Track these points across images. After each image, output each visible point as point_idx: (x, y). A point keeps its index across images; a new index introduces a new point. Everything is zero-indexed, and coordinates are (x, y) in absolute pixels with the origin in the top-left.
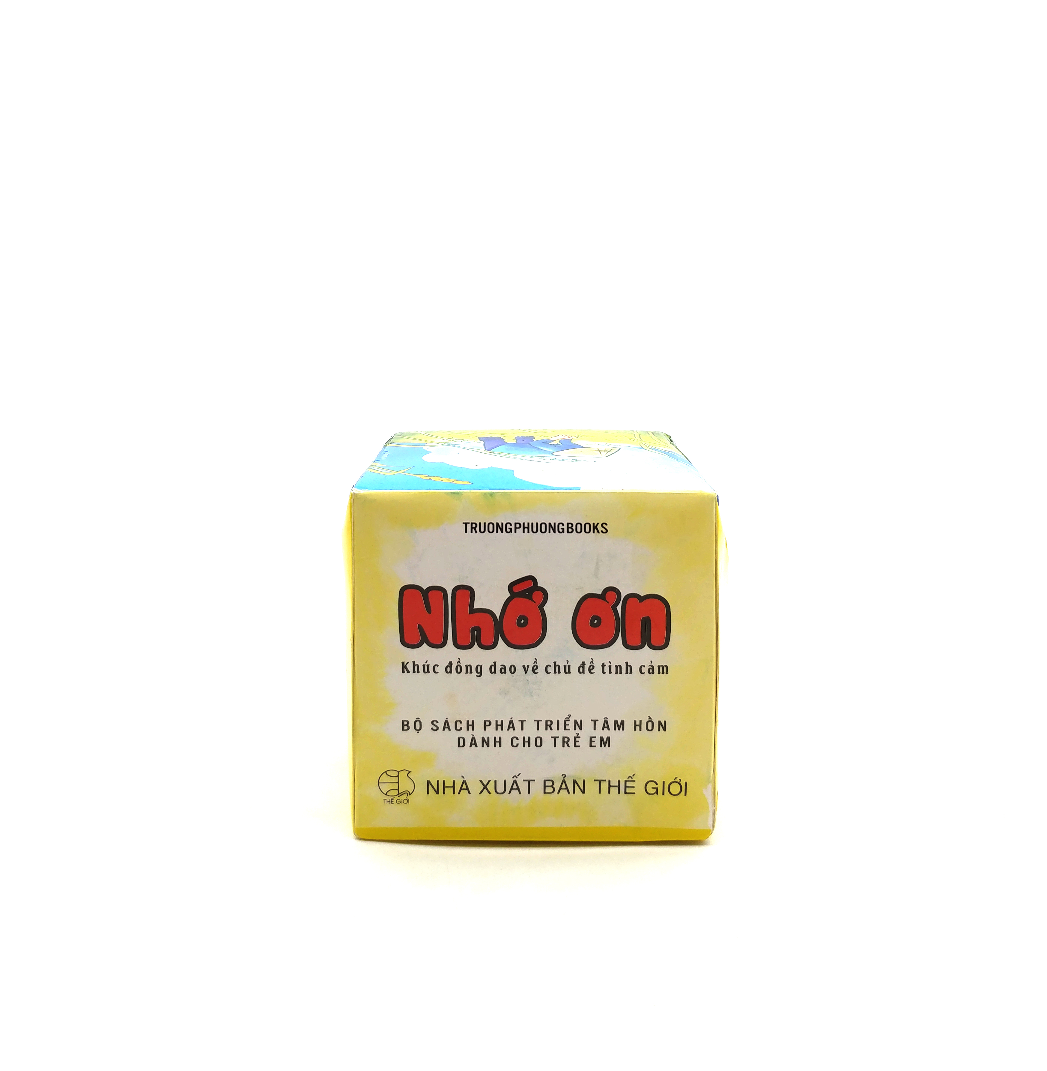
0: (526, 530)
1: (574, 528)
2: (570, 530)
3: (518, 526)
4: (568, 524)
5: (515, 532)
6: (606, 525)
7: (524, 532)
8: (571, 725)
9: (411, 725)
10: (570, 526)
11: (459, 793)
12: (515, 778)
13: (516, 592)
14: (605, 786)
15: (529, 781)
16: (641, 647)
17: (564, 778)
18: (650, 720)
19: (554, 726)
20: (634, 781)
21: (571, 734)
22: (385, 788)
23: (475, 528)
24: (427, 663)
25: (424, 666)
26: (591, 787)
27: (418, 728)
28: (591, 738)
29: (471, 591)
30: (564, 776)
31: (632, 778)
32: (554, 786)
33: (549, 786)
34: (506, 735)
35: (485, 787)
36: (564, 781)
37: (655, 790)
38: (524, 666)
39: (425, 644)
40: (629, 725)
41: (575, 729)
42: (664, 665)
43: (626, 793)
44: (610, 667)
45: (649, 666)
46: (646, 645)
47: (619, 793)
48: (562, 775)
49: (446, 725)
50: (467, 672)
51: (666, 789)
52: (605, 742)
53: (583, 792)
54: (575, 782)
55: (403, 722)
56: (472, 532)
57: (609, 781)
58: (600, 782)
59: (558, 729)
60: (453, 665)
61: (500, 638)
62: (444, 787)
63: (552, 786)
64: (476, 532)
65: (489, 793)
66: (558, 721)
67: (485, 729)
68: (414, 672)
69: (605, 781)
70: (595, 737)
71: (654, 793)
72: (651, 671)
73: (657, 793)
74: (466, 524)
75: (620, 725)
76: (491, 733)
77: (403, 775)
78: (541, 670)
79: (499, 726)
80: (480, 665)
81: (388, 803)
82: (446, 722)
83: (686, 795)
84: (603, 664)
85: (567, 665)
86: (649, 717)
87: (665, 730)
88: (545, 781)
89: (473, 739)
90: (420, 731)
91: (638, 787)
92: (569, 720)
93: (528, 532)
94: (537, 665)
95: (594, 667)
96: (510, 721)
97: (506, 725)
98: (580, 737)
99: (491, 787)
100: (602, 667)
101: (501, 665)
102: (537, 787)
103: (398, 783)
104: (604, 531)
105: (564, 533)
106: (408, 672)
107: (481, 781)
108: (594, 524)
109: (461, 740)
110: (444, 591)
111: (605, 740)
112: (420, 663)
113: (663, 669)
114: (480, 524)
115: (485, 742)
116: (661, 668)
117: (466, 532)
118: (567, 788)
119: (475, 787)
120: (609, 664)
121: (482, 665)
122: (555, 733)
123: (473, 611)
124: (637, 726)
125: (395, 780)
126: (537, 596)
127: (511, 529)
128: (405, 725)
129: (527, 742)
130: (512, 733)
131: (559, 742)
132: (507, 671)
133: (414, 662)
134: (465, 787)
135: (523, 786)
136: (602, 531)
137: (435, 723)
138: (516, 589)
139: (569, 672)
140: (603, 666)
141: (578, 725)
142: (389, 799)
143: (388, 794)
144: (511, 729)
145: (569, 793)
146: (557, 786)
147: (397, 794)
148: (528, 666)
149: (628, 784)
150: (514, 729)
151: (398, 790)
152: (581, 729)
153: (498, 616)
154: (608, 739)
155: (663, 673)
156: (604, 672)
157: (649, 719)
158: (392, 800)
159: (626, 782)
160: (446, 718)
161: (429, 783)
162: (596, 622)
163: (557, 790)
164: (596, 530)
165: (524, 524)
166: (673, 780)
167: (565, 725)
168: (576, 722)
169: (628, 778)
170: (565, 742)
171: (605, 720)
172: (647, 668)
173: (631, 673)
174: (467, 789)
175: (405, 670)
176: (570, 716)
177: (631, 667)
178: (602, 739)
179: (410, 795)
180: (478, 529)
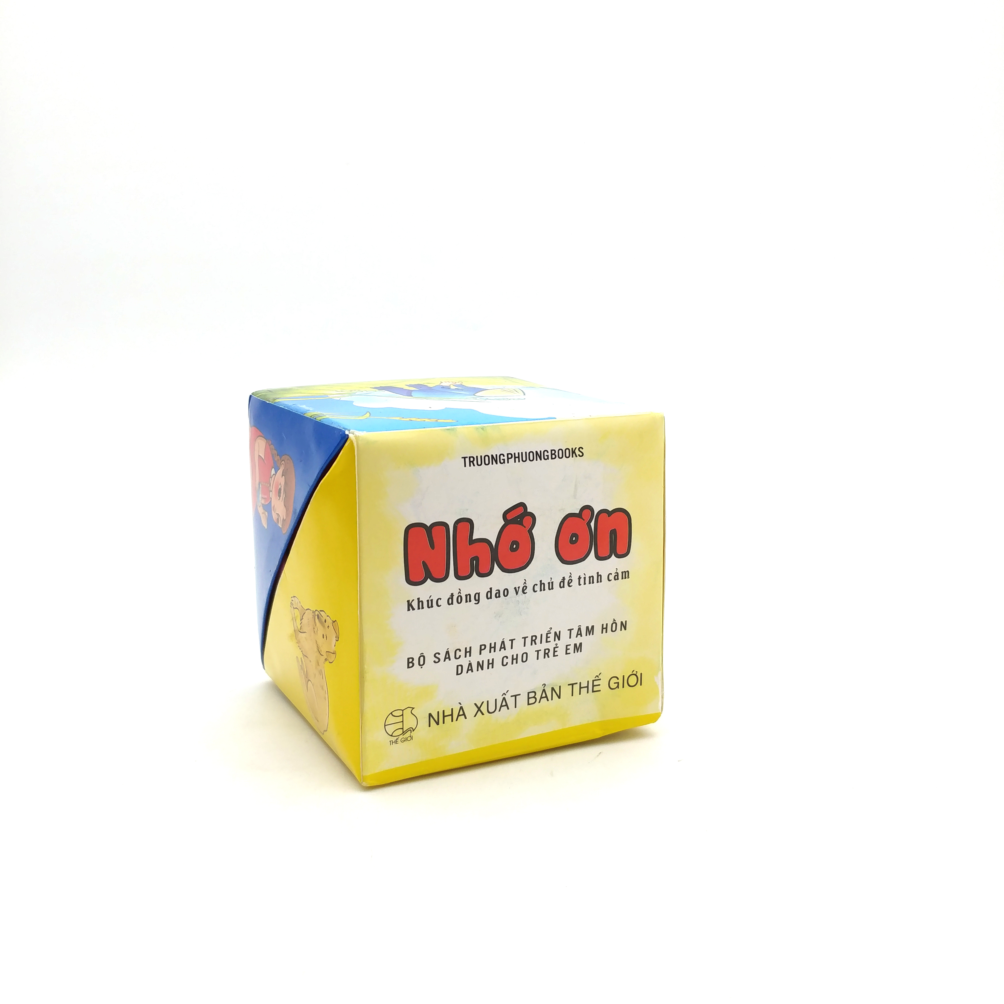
0: (517, 459)
1: (557, 454)
2: (554, 456)
3: (510, 456)
4: (552, 451)
5: (508, 462)
6: (582, 449)
7: (515, 462)
8: (552, 636)
9: (416, 662)
10: (553, 452)
11: (457, 720)
12: (504, 695)
13: (509, 519)
14: (577, 687)
15: (515, 696)
16: (609, 557)
17: (544, 688)
18: (615, 622)
19: (538, 641)
20: (600, 679)
21: (551, 646)
22: (390, 729)
23: (473, 462)
24: (431, 598)
25: (428, 601)
26: (566, 691)
27: (422, 663)
28: (567, 646)
29: (470, 521)
30: (544, 685)
31: (598, 677)
32: (536, 697)
33: (532, 697)
34: (498, 656)
35: (479, 709)
36: (544, 690)
37: (617, 685)
38: (515, 588)
39: (429, 580)
40: (598, 630)
41: (555, 640)
42: (626, 571)
43: (593, 691)
44: (585, 578)
45: (615, 573)
46: (613, 555)
47: (588, 692)
48: (543, 685)
49: (447, 656)
50: (466, 602)
51: (626, 682)
52: (578, 648)
53: (559, 697)
54: (553, 689)
55: (408, 659)
56: (470, 466)
57: (580, 683)
58: (572, 685)
59: (541, 643)
60: (454, 597)
61: (495, 565)
62: (444, 716)
63: (534, 697)
64: (474, 465)
65: (483, 714)
66: (542, 635)
67: (480, 654)
68: (419, 608)
69: (577, 683)
70: (570, 645)
71: (616, 688)
72: (616, 578)
73: (618, 687)
74: (465, 458)
75: (590, 631)
76: (486, 656)
77: (407, 712)
78: (529, 590)
79: (493, 648)
80: (478, 592)
81: (394, 743)
82: (447, 653)
83: (641, 685)
84: (580, 576)
85: (551, 582)
86: (614, 619)
87: (625, 629)
88: (529, 693)
89: (470, 664)
90: (423, 666)
91: (603, 684)
92: (550, 633)
93: (519, 461)
94: (526, 585)
95: (572, 580)
96: (502, 641)
97: (498, 647)
98: (558, 647)
99: (484, 709)
100: (578, 580)
101: (496, 590)
102: (522, 700)
103: (403, 721)
104: (581, 454)
105: (548, 459)
106: (413, 609)
107: (475, 704)
108: (572, 449)
109: (460, 668)
110: (445, 525)
111: (578, 646)
112: (424, 599)
113: (626, 574)
114: (477, 457)
115: (480, 666)
116: (624, 573)
117: (465, 466)
118: (546, 697)
119: (470, 711)
120: (585, 576)
121: (479, 593)
122: (539, 646)
123: (472, 542)
124: (604, 629)
125: (400, 719)
126: (527, 521)
127: (504, 460)
128: (410, 663)
129: (515, 659)
130: (503, 653)
131: (541, 654)
132: (501, 595)
133: (418, 599)
134: (462, 713)
135: (511, 701)
136: (579, 455)
137: (437, 655)
138: (510, 517)
139: (552, 588)
140: (580, 578)
141: (558, 636)
142: (394, 739)
143: (393, 735)
144: (503, 650)
145: (548, 700)
146: (538, 697)
147: (402, 732)
148: (519, 588)
149: (596, 683)
150: (505, 649)
151: (403, 729)
152: (559, 639)
153: (494, 544)
154: (581, 644)
155: (625, 578)
156: (580, 585)
157: (613, 621)
158: (397, 740)
159: (593, 681)
160: (447, 649)
161: (430, 715)
162: (574, 539)
163: (538, 700)
164: (574, 455)
165: (515, 454)
166: (631, 673)
167: (547, 637)
168: (556, 633)
169: (595, 678)
170: (546, 654)
171: (579, 628)
172: (613, 575)
173: (601, 581)
174: (464, 714)
175: (410, 608)
176: (551, 628)
177: (601, 575)
178: (575, 645)
179: (413, 730)
180: (475, 462)
